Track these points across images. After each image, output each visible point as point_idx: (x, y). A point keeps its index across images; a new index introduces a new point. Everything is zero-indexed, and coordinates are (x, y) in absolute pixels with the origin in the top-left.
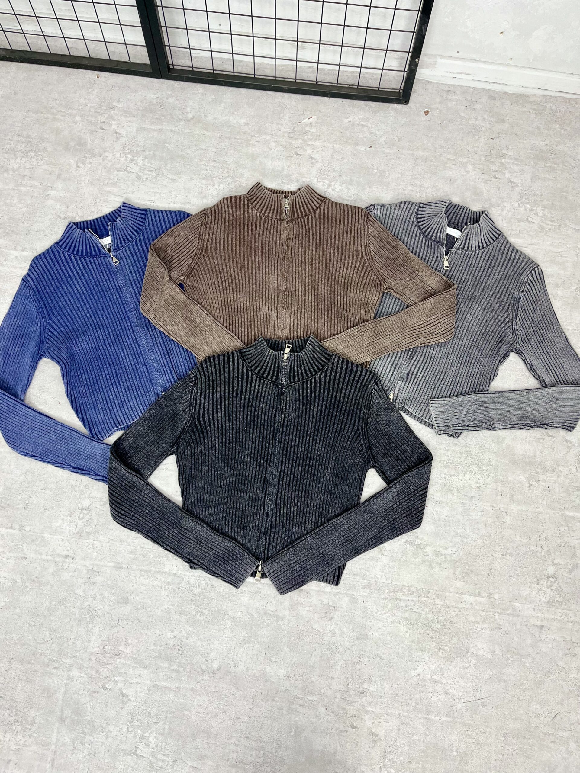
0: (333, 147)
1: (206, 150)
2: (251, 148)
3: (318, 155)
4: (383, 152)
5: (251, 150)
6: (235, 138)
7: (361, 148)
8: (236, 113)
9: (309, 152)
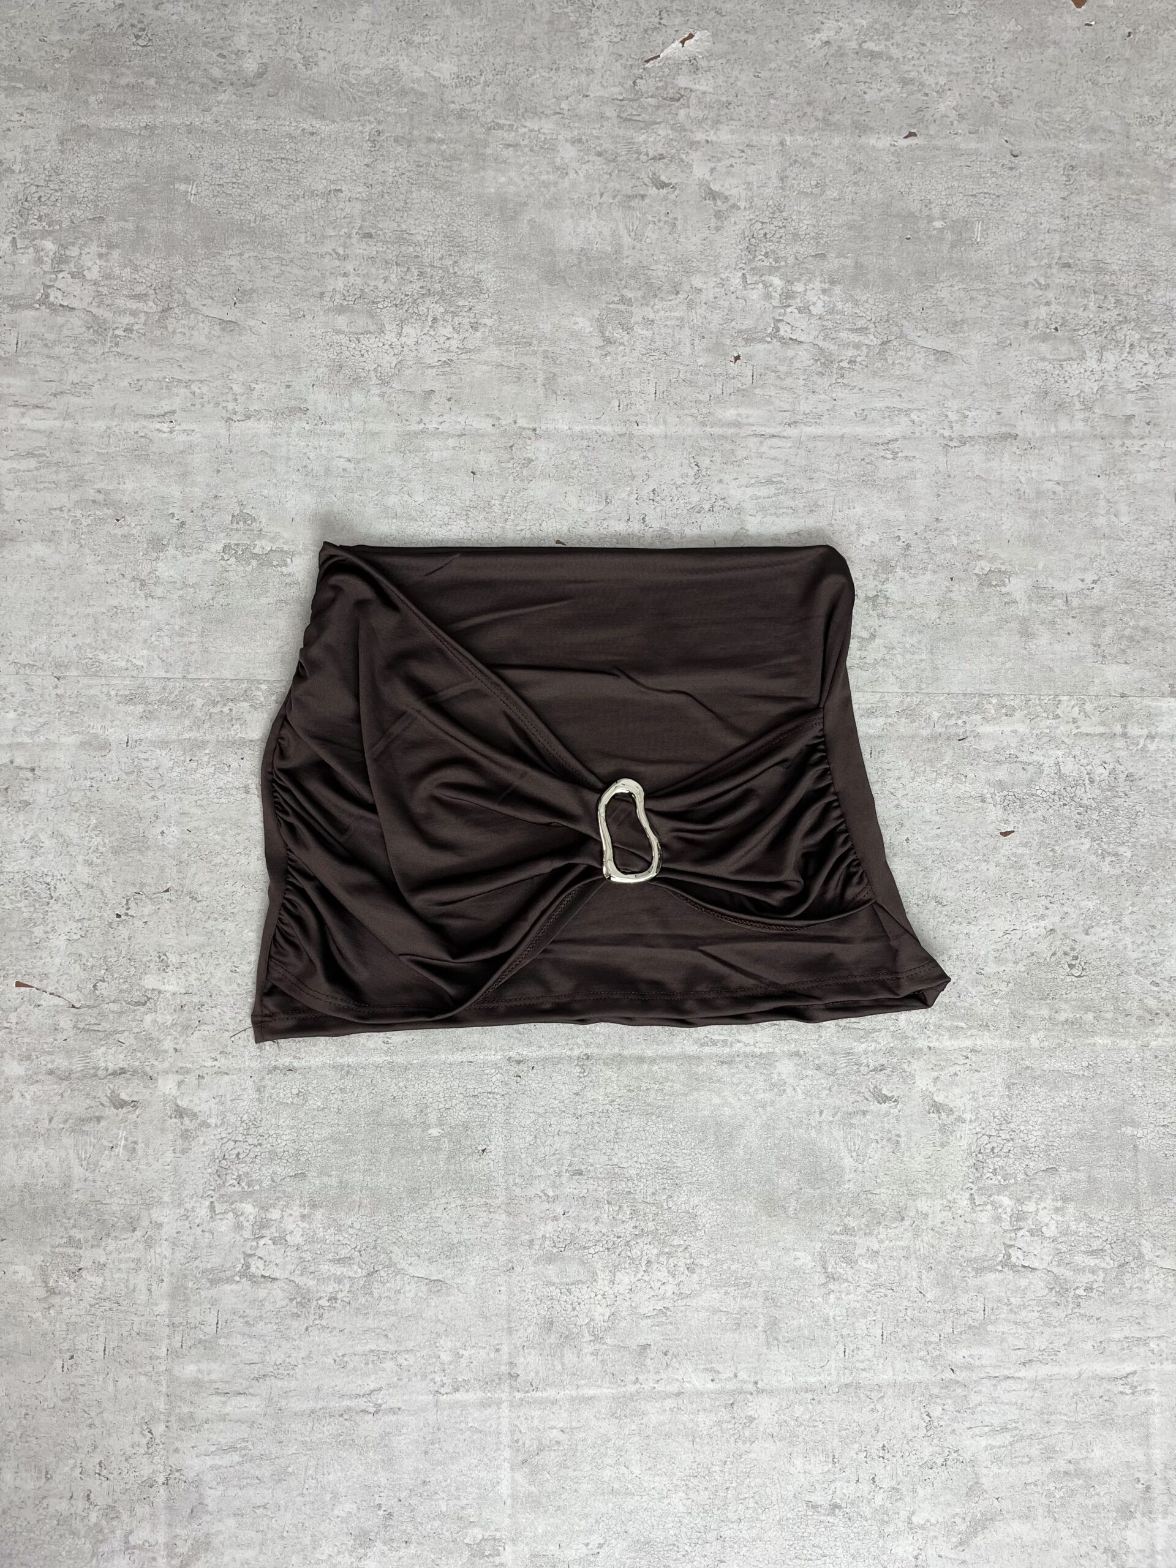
0: (782, 144)
1: (327, 194)
2: (491, 173)
3: (734, 181)
4: (956, 152)
5: (494, 182)
6: (430, 140)
7: (880, 142)
8: (417, 39)
9: (700, 171)
